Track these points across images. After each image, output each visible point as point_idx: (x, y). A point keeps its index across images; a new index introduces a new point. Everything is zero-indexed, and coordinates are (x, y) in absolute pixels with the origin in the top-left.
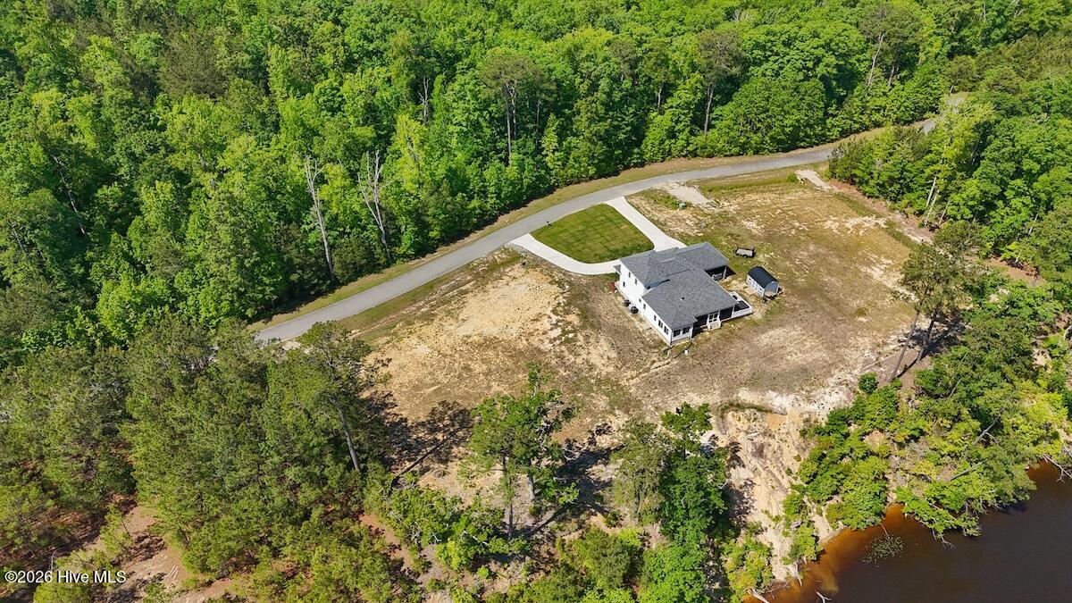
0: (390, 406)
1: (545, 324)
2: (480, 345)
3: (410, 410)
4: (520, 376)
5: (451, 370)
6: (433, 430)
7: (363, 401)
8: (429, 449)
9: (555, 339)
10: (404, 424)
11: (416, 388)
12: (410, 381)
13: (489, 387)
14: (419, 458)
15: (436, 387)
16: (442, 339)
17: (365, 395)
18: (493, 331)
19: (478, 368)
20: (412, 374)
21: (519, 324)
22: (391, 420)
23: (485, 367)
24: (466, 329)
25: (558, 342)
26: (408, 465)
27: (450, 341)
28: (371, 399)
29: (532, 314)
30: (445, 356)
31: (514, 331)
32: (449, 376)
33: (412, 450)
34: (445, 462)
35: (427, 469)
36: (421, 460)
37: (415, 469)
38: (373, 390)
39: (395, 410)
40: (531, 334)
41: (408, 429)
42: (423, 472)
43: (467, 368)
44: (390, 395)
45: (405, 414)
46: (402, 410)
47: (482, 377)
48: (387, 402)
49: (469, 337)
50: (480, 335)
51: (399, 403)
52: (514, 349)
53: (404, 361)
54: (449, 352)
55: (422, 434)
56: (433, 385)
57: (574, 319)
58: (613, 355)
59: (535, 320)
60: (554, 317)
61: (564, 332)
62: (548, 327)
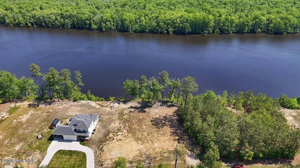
0: (172, 132)
1: (119, 137)
2: (140, 140)
3: (168, 130)
4: (137, 128)
5: (152, 136)
6: (165, 123)
7: (178, 136)
8: (167, 120)
9: (121, 132)
10: (170, 127)
11: (163, 134)
12: (164, 137)
13: (146, 128)
14: (170, 119)
15: (159, 133)
16: (149, 147)
17: (177, 138)
18: (134, 143)
19: (145, 134)
20: (163, 138)
21: (126, 141)
22: (173, 129)
23: (144, 133)
24: (140, 147)
25: (121, 131)
26: (173, 118)
27: (147, 144)
28: (176, 136)
29: (120, 142)
30: (152, 140)
31: (129, 140)
32: (154, 134)
33: (171, 121)
34: (166, 116)
35: (169, 116)
36: (170, 118)
37: (172, 117)
38: (175, 138)
39: (171, 131)
40: (125, 136)
41: (170, 125)
42: (171, 116)
43: (148, 135)
44: (171, 135)
45: (169, 129)
46: (170, 130)
47: (146, 131)
48: (172, 133)
49: (141, 144)
50: (138, 143)
51: (169, 132)
52: (133, 135)
53: (163, 143)
54: (150, 141)
55: (167, 123)
56: (159, 134)
57: (111, 135)
58: (112, 123)
59: (121, 140)
60: (115, 138)
61: (117, 132)
62: (119, 136)
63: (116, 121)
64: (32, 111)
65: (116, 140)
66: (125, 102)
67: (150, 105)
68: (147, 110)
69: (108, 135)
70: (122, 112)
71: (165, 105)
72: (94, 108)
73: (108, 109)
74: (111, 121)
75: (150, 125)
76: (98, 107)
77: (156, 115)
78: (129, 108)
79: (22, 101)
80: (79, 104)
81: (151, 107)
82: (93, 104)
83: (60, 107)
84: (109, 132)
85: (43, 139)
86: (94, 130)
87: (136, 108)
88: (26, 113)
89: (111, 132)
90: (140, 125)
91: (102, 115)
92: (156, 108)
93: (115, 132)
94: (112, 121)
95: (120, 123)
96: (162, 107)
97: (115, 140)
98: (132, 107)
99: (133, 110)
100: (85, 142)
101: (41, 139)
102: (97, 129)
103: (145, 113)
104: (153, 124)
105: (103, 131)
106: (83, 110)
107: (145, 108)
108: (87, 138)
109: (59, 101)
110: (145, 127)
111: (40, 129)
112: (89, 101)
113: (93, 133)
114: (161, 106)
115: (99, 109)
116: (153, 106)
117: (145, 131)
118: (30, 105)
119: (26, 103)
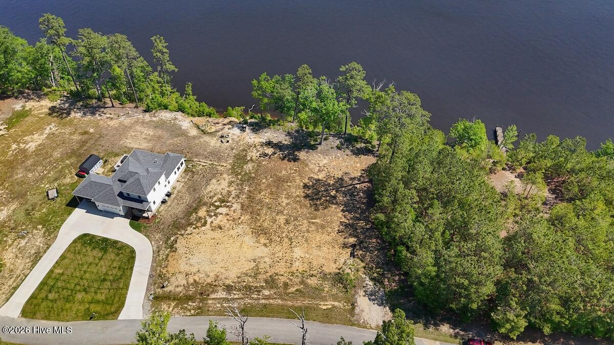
0: (344, 224)
1: (218, 221)
2: (266, 233)
3: (336, 215)
4: (267, 201)
5: (296, 227)
6: (334, 197)
7: (355, 236)
8: (343, 189)
9: (228, 207)
10: (345, 209)
11: (323, 227)
12: (323, 233)
13: (287, 204)
14: (350, 187)
15: (313, 221)
16: (280, 254)
17: (352, 240)
18: (249, 240)
19: (281, 219)
20: (319, 237)
21: (231, 232)
22: (349, 215)
23: (278, 217)
24: (262, 251)
25: (228, 204)
26: (358, 186)
27: (278, 248)
28: (350, 235)
29: (217, 234)
30: (290, 239)
31: (239, 230)
32: (301, 223)
33: (351, 193)
34: (342, 179)
35: (352, 179)
36: (351, 185)
37: (357, 182)
38: (346, 240)
39: (344, 220)
40: (234, 220)
41: (346, 205)
42: (354, 179)
43: (287, 222)
44: (339, 232)
45: (340, 214)
46: (341, 218)
47: (285, 212)
48: (344, 228)
49: (265, 245)
50: (258, 242)
51: (338, 223)
52: (252, 218)
53: (315, 251)
54: (286, 240)
55: (340, 198)
56: (313, 223)
57: (202, 213)
58: (214, 181)
59: (221, 228)
60: (209, 220)
61: (218, 207)
62: (220, 217)
63: (225, 176)
64: (52, 127)
65: (211, 226)
66: (257, 128)
67: (312, 143)
68: (302, 155)
69: (196, 210)
70: (244, 153)
71: (347, 148)
72: (184, 134)
73: (213, 142)
74: (214, 174)
75: (298, 196)
76: (194, 132)
77: (319, 171)
78: (262, 145)
79: (40, 97)
80: (154, 119)
81: (313, 148)
82: (185, 123)
83: (112, 123)
84: (199, 203)
85: (58, 200)
86: (168, 195)
87: (278, 146)
88: (40, 129)
89: (205, 204)
90: (275, 195)
91: (197, 155)
92: (325, 153)
93: (213, 205)
94: (214, 176)
95: (230, 183)
96: (339, 153)
97: (208, 226)
98: (269, 144)
99: (270, 151)
100: (141, 221)
101: (53, 199)
102: (176, 192)
103: (296, 163)
104: (307, 196)
105: (188, 199)
106: (159, 137)
107: (299, 150)
108: (145, 215)
109: (113, 106)
110: (285, 201)
111: (57, 175)
112: (179, 115)
113: (164, 202)
114: (339, 148)
115: (194, 138)
116: (320, 148)
117: (282, 212)
118: (53, 110)
119: (46, 103)
